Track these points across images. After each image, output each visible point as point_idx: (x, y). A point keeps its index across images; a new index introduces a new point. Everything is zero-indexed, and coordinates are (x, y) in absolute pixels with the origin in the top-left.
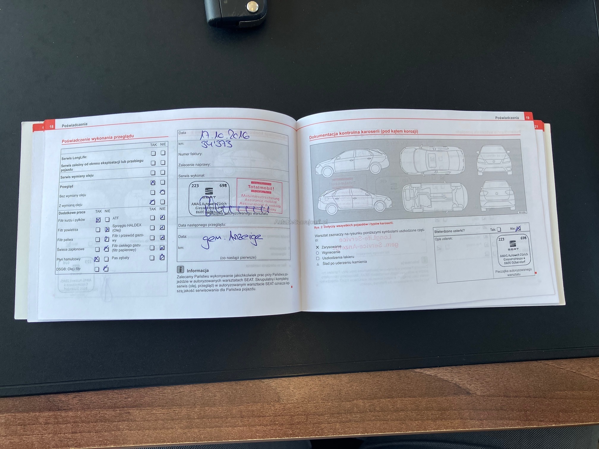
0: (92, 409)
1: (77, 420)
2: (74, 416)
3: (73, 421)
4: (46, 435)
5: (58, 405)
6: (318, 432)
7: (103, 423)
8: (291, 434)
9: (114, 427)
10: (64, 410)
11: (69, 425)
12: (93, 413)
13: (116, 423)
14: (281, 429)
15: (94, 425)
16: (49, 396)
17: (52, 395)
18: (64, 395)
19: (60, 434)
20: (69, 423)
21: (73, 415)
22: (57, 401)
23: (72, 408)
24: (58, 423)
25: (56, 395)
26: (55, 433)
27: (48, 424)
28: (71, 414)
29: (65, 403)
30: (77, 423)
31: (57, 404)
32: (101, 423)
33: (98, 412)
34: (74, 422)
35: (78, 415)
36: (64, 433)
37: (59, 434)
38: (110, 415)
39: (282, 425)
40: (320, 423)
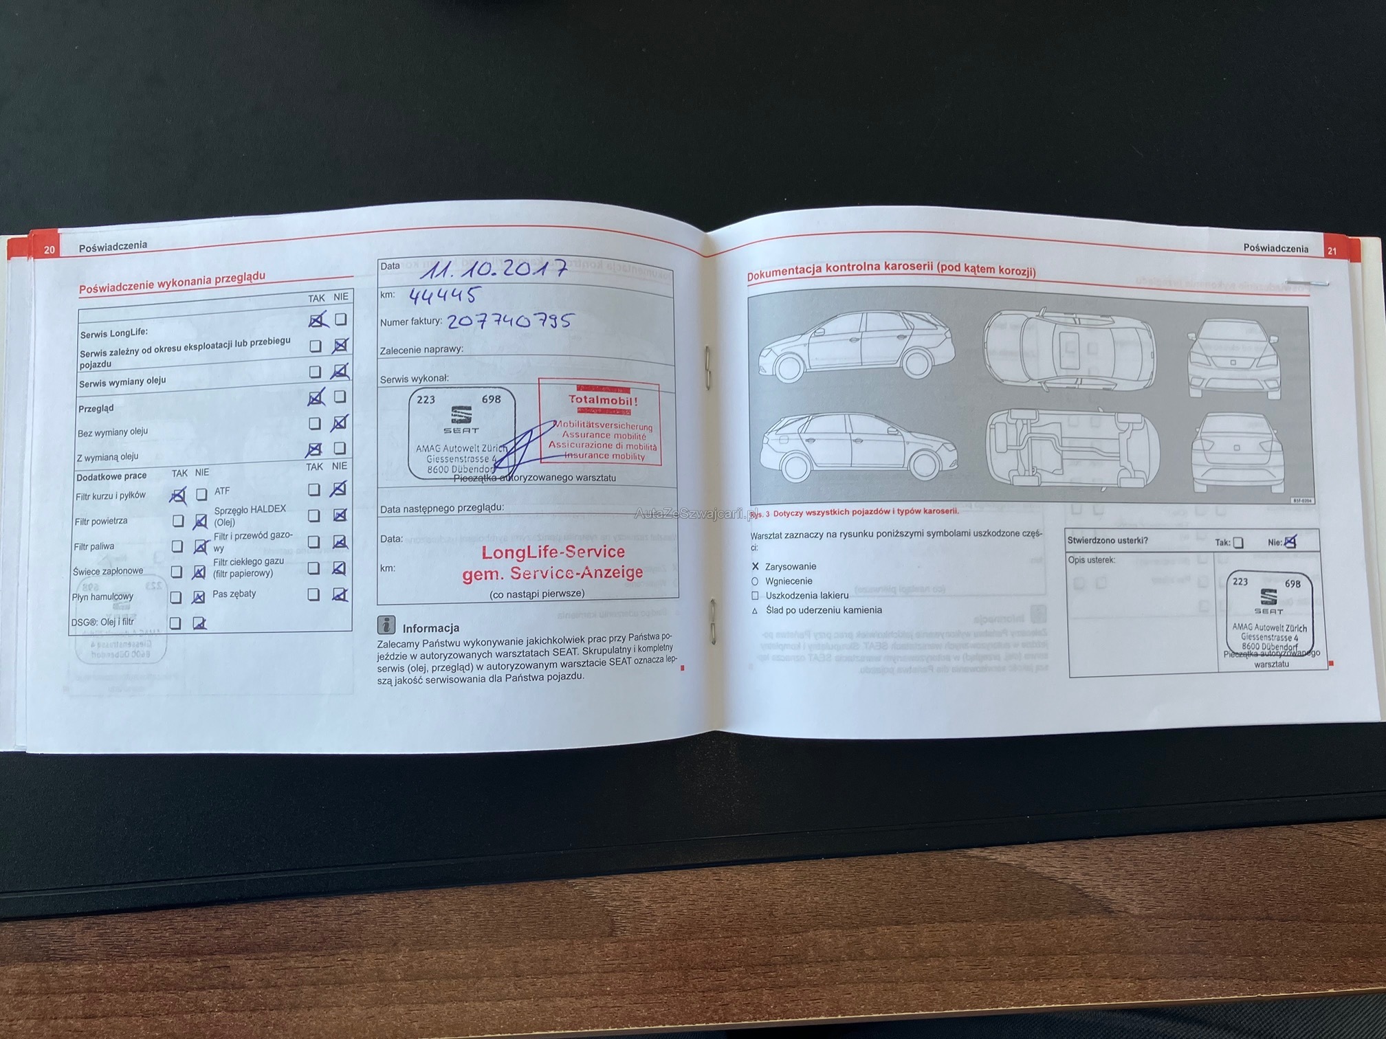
0: (132, 957)
1: (94, 984)
2: (87, 975)
3: (86, 987)
4: (21, 1021)
5: (45, 948)
6: (716, 1011)
7: (162, 992)
8: (644, 1019)
9: (188, 1002)
10: (62, 959)
11: (76, 997)
12: (135, 969)
13: (195, 993)
14: (618, 1005)
15: (138, 999)
16: (23, 923)
17: (31, 922)
18: (61, 923)
19: (56, 1019)
20: (76, 992)
21: (86, 973)
22: (44, 938)
23: (82, 955)
24: (48, 992)
25: (44, 922)
26: (42, 1018)
27: (24, 993)
28: (79, 969)
29: (63, 943)
30: (95, 992)
31: (44, 944)
32: (156, 993)
33: (148, 965)
34: (89, 991)
35: (99, 971)
36: (66, 1018)
37: (51, 1018)
38: (178, 973)
39: (622, 994)
40: (720, 989)
